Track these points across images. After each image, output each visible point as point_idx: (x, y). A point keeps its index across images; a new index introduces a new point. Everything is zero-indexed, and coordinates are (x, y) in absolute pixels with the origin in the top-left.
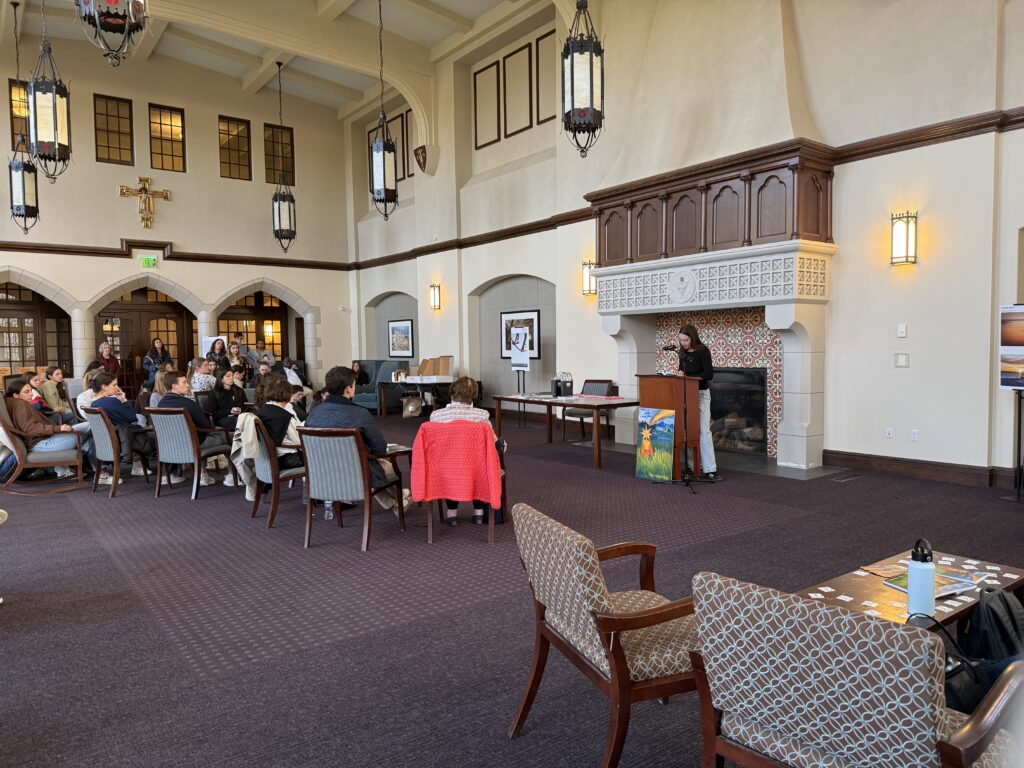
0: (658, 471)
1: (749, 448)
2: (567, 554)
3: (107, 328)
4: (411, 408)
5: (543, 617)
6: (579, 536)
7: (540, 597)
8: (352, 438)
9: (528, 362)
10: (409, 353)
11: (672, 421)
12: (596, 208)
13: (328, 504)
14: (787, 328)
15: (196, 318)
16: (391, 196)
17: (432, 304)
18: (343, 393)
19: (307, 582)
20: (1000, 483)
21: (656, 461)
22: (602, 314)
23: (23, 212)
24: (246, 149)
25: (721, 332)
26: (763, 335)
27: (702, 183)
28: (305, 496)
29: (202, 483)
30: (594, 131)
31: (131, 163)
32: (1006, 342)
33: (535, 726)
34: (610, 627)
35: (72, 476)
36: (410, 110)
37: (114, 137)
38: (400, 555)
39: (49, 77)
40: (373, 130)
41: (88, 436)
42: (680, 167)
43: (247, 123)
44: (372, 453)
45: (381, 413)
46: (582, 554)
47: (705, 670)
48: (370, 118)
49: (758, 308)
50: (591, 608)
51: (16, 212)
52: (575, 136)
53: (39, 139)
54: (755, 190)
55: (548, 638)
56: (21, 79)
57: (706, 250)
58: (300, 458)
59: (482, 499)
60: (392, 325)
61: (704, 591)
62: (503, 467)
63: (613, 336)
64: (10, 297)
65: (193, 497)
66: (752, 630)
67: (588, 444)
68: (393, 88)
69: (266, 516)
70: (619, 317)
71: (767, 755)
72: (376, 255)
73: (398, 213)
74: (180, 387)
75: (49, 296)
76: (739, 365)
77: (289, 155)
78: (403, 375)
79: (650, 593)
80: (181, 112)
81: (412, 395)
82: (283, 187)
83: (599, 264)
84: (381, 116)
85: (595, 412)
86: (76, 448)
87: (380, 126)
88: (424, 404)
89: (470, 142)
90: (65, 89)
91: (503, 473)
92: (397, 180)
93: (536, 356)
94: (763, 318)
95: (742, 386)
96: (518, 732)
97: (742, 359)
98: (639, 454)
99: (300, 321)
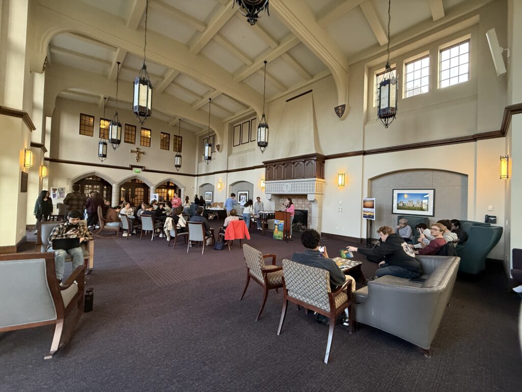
0: (279, 237)
2: (256, 256)
3: (122, 189)
4: (211, 217)
5: (249, 271)
6: (259, 251)
7: (248, 266)
10: (211, 201)
11: (283, 224)
12: (265, 165)
14: (313, 200)
15: (150, 188)
17: (219, 188)
20: (363, 242)
21: (279, 234)
22: (266, 193)
23: (102, 156)
24: (168, 141)
25: (297, 200)
26: (307, 202)
27: (292, 162)
30: (265, 147)
31: (134, 143)
32: (364, 207)
33: (245, 298)
34: (265, 272)
36: (215, 134)
37: (130, 136)
39: (117, 122)
40: (205, 139)
42: (287, 157)
43: (169, 134)
46: (259, 255)
47: (285, 281)
49: (306, 195)
50: (261, 268)
51: (100, 156)
52: (260, 147)
53: (112, 138)
54: (306, 164)
55: (250, 276)
56: (105, 118)
57: (293, 179)
60: (206, 193)
61: (285, 263)
63: (269, 199)
64: (94, 179)
65: (152, 240)
66: (294, 271)
68: (212, 129)
69: (173, 246)
70: (270, 194)
72: (203, 173)
76: (301, 209)
77: (181, 144)
78: (209, 207)
79: (274, 266)
80: (150, 130)
81: (211, 213)
82: (178, 153)
83: (266, 180)
89: (232, 144)
90: (121, 126)
92: (211, 154)
94: (307, 197)
95: (301, 215)
96: (242, 299)
98: (274, 232)
99: (180, 190)
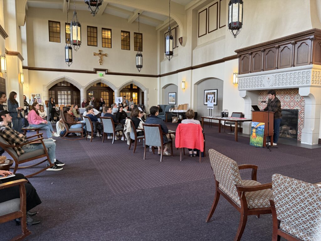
0: (257, 143)
1: (290, 137)
2: (227, 166)
3: (90, 94)
4: (175, 120)
5: (218, 186)
6: (232, 160)
7: (217, 179)
8: (158, 127)
9: (213, 106)
10: (175, 103)
11: (264, 127)
12: (239, 55)
13: (150, 147)
14: (307, 95)
15: (114, 92)
16: (171, 53)
17: (182, 88)
18: (155, 114)
19: (144, 169)
21: (257, 140)
22: (240, 90)
23: (68, 60)
24: (129, 40)
25: (282, 97)
26: (298, 98)
27: (277, 45)
28: (144, 144)
29: (115, 139)
30: (239, 29)
31: (97, 46)
33: (214, 220)
34: (242, 190)
35: (81, 136)
36: (178, 26)
37: (92, 38)
38: (172, 164)
39: (76, 21)
40: (166, 33)
41: (84, 124)
42: (269, 41)
43: (129, 32)
44: (164, 132)
45: (166, 121)
46: (233, 166)
47: (275, 207)
48: (166, 29)
49: (296, 88)
50: (235, 183)
51: (66, 61)
52: (232, 31)
53: (73, 39)
54: (296, 47)
55: (220, 192)
56: (69, 22)
57: (278, 68)
58: (143, 133)
59: (197, 149)
60: (170, 94)
61: (276, 180)
62: (204, 139)
63: (243, 98)
64: (65, 85)
65: (113, 143)
66: (294, 194)
67: (233, 134)
68: (173, 19)
69: (133, 149)
70: (246, 91)
71: (296, 237)
72: (166, 72)
73: (173, 59)
74: (109, 111)
75: (75, 85)
76: (288, 108)
77: (141, 42)
78: (173, 109)
79: (255, 181)
80: (110, 30)
81: (175, 116)
82: (139, 52)
83: (239, 74)
84: (169, 28)
85: (236, 123)
86: (82, 128)
87: (169, 32)
88: (179, 119)
89: (197, 35)
90: (80, 24)
91: (204, 141)
92: (173, 48)
93: (216, 104)
94: (298, 92)
95: (289, 116)
96: (209, 221)
97: (290, 106)
98: (251, 137)
99: (143, 93)
